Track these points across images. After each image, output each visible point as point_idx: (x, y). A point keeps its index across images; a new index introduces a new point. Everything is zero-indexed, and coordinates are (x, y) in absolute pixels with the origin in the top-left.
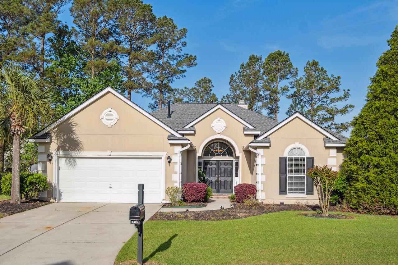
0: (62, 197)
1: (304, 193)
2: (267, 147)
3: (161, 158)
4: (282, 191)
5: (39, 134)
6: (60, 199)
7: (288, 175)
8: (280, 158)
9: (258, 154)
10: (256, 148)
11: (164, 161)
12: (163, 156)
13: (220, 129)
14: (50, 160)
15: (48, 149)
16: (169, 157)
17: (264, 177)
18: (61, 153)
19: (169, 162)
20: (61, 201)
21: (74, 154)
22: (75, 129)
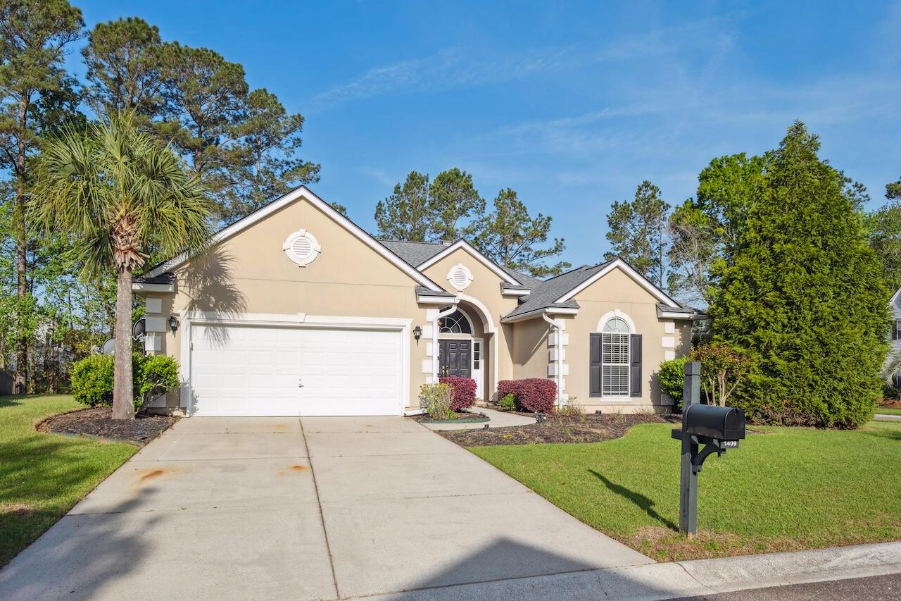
0: (197, 405)
1: (627, 394)
2: (571, 316)
3: (400, 331)
4: (595, 391)
5: (152, 275)
6: (194, 410)
7: (603, 364)
8: (592, 335)
9: (557, 327)
10: (552, 316)
11: (407, 334)
12: (405, 326)
13: (461, 284)
14: (175, 329)
15: (168, 306)
16: (418, 329)
17: (567, 366)
18: (198, 316)
19: (417, 338)
20: (196, 414)
21: (226, 317)
22: (229, 266)
